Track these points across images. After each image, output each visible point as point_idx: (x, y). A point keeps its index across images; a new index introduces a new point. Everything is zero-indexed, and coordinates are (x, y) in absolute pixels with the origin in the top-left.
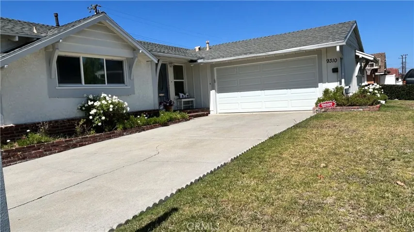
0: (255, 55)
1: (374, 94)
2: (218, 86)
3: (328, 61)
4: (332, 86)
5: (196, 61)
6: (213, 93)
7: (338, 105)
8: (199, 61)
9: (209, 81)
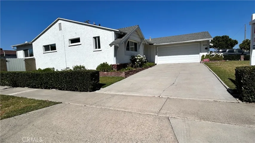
0: (177, 42)
1: (222, 56)
2: (158, 53)
3: (204, 45)
4: (205, 54)
5: (153, 44)
6: (156, 56)
7: (210, 60)
8: (154, 44)
9: (155, 52)
